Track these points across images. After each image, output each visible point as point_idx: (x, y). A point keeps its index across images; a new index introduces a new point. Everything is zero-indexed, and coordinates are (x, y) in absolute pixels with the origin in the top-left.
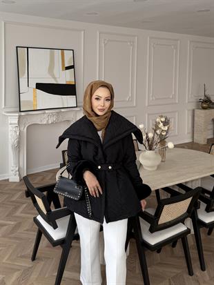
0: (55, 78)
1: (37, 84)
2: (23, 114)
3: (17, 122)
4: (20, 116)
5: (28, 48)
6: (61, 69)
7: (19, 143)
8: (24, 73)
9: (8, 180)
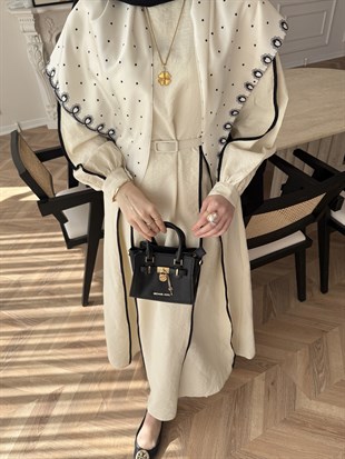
9: (45, 127)
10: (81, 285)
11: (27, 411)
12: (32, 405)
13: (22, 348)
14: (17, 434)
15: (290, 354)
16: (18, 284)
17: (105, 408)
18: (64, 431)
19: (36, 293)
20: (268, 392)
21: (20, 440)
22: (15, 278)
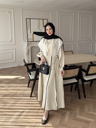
0: (40, 30)
1: (34, 32)
2: (29, 42)
3: (27, 45)
4: (28, 44)
5: (30, 19)
6: (43, 26)
7: (28, 52)
8: (29, 28)
10: (30, 94)
11: (17, 114)
12: (18, 113)
13: (17, 103)
14: (15, 117)
15: (76, 108)
16: (16, 93)
17: (34, 114)
18: (24, 117)
19: (20, 94)
20: (70, 114)
21: (15, 118)
22: (16, 92)
